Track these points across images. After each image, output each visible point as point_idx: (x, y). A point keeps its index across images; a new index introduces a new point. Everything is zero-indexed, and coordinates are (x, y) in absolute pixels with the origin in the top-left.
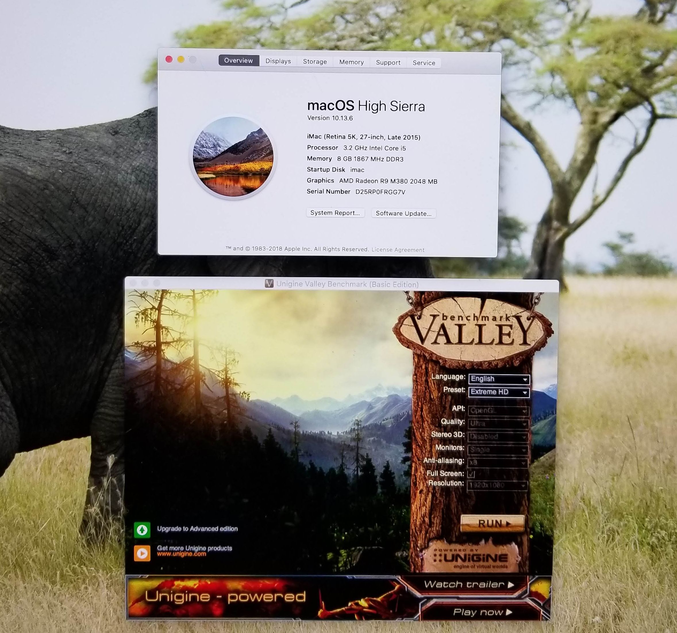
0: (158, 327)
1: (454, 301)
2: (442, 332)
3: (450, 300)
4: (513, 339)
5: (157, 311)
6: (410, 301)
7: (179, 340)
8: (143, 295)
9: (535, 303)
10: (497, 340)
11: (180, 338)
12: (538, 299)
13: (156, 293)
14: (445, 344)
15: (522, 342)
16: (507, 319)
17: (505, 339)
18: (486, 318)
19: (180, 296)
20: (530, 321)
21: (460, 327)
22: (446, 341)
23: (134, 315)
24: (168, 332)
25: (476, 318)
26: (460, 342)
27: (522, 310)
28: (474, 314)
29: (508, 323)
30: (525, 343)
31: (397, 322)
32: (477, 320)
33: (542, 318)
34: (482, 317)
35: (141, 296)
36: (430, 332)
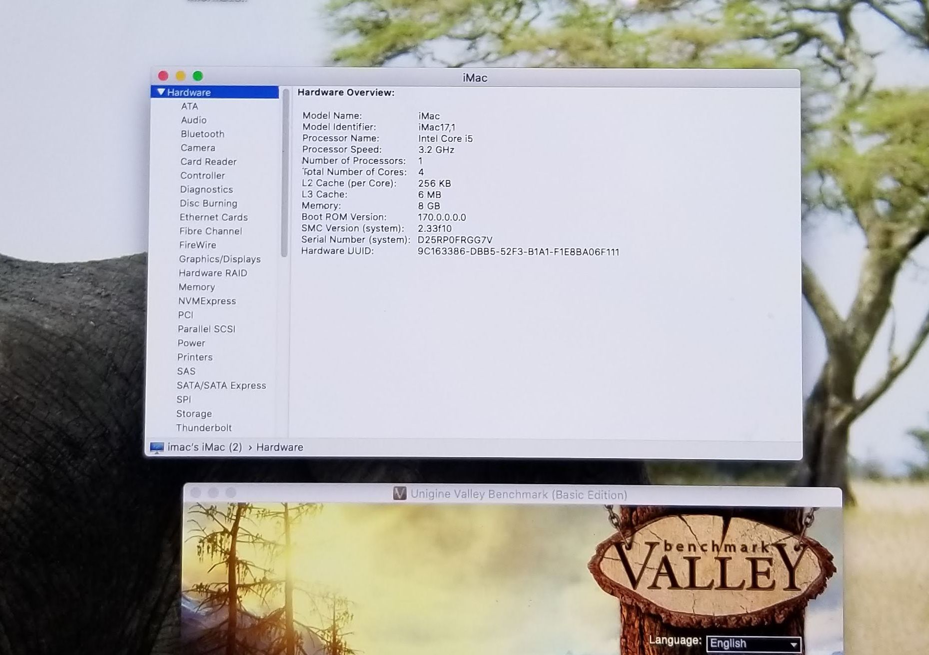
0: (232, 561)
1: (681, 521)
2: (664, 570)
3: (675, 520)
4: (774, 582)
5: (231, 537)
6: (615, 521)
7: (264, 582)
8: (210, 512)
9: (807, 524)
10: (749, 583)
11: (264, 578)
12: (810, 517)
13: (229, 509)
14: (669, 588)
15: (787, 585)
16: (764, 548)
17: (762, 581)
18: (732, 547)
19: (265, 513)
20: (799, 552)
21: (692, 561)
22: (670, 584)
23: (196, 541)
24: (247, 568)
25: (715, 548)
26: (692, 585)
27: (785, 535)
28: (713, 542)
29: (766, 555)
30: (792, 586)
31: (595, 553)
32: (718, 550)
33: (817, 548)
34: (726, 546)
35: (207, 513)
36: (646, 570)
